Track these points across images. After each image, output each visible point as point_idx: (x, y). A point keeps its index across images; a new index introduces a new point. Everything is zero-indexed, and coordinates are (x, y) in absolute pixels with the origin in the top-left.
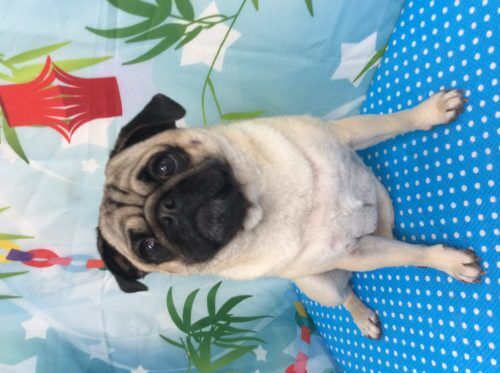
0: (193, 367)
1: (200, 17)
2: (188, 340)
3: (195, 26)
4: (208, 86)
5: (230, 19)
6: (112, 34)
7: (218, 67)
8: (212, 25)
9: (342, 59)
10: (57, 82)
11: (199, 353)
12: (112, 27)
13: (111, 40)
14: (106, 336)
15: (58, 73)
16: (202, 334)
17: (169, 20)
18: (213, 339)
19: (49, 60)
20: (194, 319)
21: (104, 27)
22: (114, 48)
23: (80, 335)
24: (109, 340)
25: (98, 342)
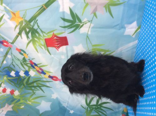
0: (85, 114)
1: (83, 22)
2: (88, 108)
3: (82, 24)
5: (91, 21)
6: (65, 27)
7: (89, 33)
8: (86, 23)
9: (126, 29)
10: (55, 38)
11: (89, 111)
12: (64, 26)
13: (65, 28)
14: (68, 102)
15: (55, 36)
16: (92, 108)
17: (76, 23)
18: (94, 109)
19: (53, 33)
20: (91, 104)
21: (63, 26)
22: (65, 30)
23: (62, 100)
24: (69, 103)
25: (65, 103)
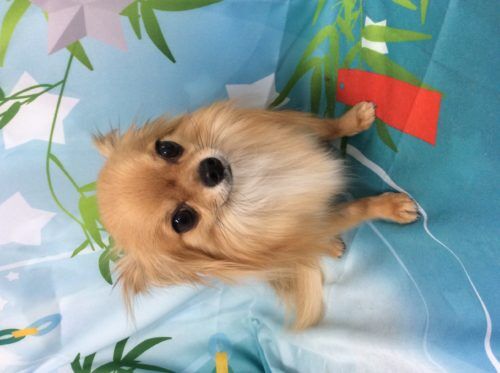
1: (12, 94)
7: (59, 140)
8: (33, 97)
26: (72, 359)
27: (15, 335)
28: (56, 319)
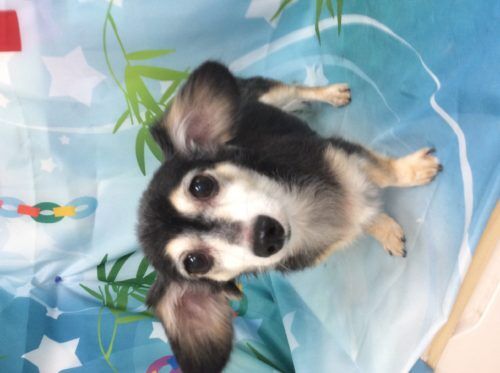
4: (109, 23)
26: (99, 261)
27: (56, 212)
28: (92, 204)
